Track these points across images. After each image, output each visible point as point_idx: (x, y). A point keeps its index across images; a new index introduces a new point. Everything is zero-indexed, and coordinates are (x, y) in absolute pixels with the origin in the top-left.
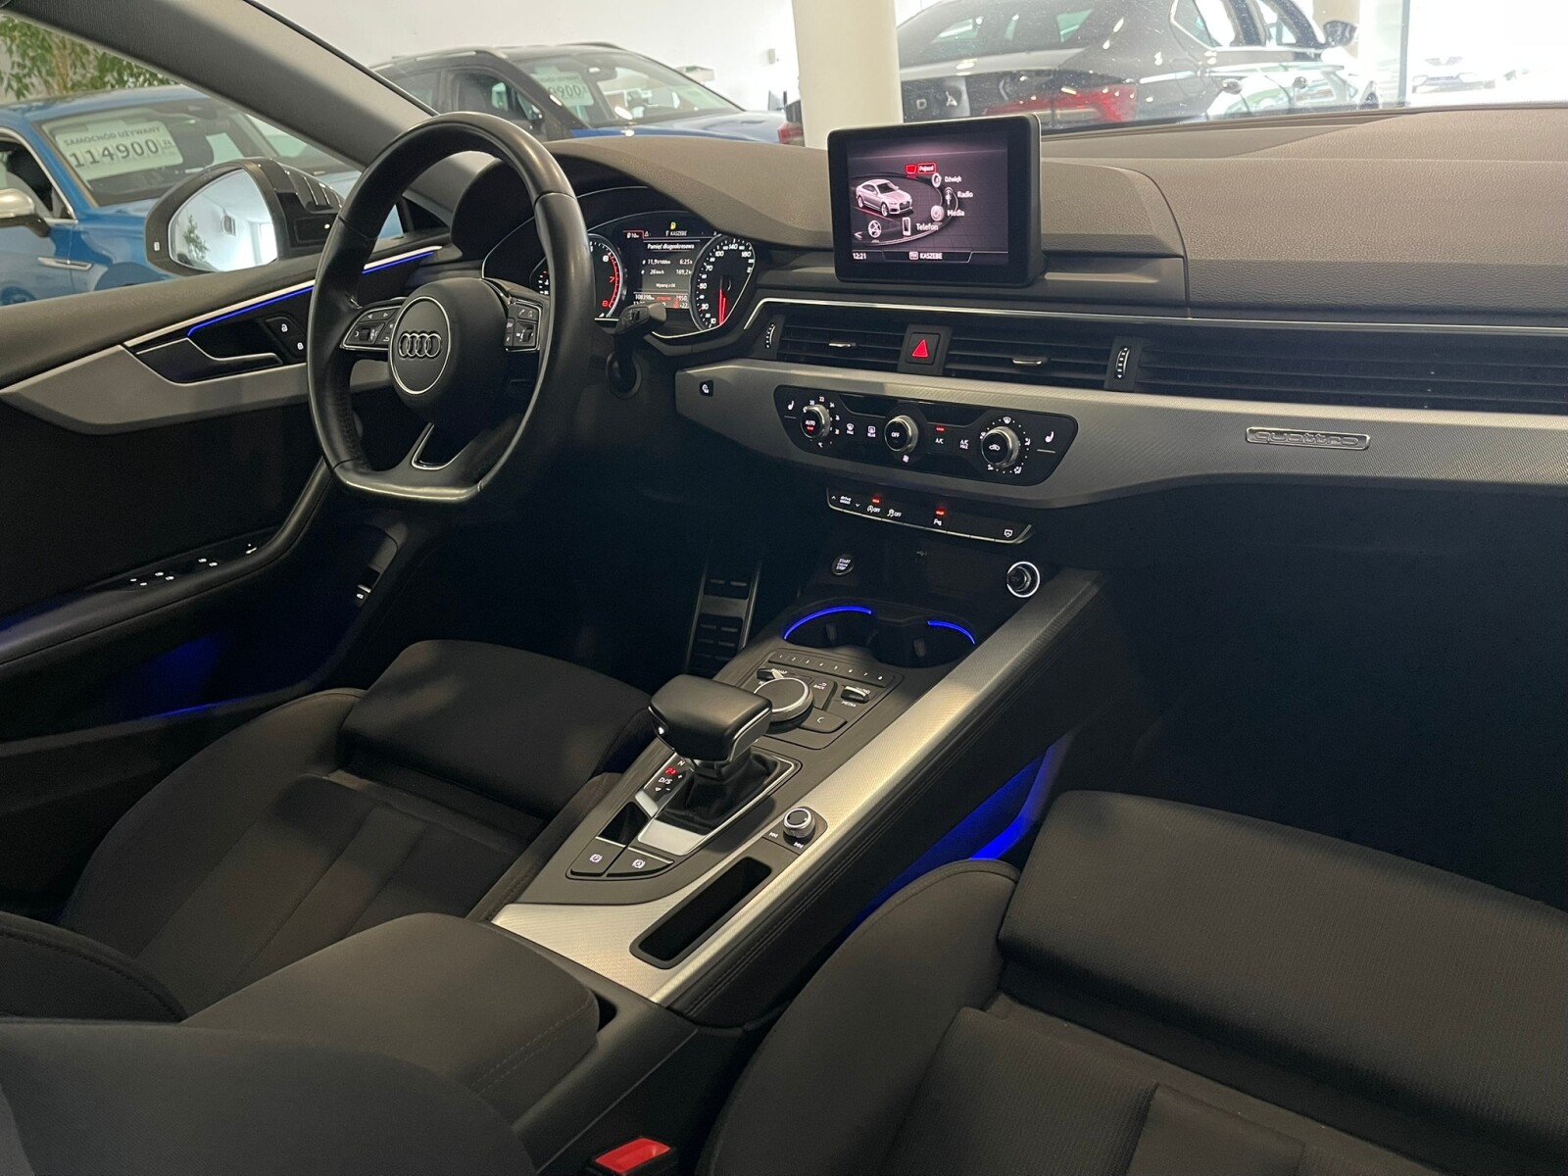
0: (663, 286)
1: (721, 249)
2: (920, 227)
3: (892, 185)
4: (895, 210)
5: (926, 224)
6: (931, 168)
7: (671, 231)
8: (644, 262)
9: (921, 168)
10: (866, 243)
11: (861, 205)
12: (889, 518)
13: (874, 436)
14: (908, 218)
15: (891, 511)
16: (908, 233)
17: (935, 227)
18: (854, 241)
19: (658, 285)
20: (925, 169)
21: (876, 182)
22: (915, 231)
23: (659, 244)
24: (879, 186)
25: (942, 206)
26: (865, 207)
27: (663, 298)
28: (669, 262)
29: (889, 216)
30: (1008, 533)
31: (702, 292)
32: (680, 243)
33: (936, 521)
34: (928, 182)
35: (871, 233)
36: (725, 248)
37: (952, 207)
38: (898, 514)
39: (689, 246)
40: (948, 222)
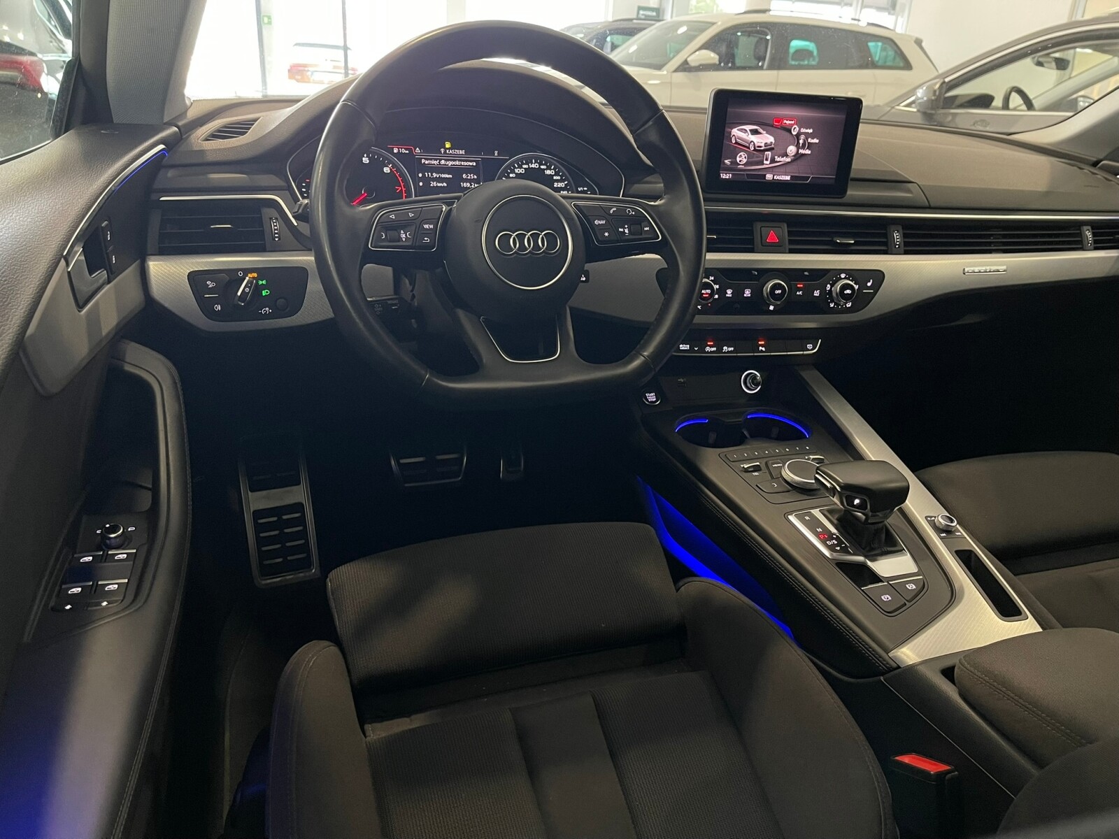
1: (520, 167)
2: (777, 159)
3: (761, 130)
4: (761, 147)
5: (783, 157)
6: (793, 122)
7: (446, 149)
9: (785, 121)
10: (733, 168)
11: (734, 142)
12: (725, 353)
13: (750, 295)
14: (770, 153)
15: (725, 348)
16: (768, 162)
17: (788, 160)
18: (722, 166)
20: (788, 122)
21: (748, 127)
22: (773, 161)
23: (436, 160)
24: (751, 130)
25: (796, 146)
26: (736, 143)
28: (451, 176)
29: (755, 150)
30: (810, 346)
32: (459, 160)
33: (760, 348)
34: (790, 131)
35: (738, 161)
36: (524, 166)
37: (803, 147)
38: (732, 349)
39: (471, 164)
40: (798, 157)
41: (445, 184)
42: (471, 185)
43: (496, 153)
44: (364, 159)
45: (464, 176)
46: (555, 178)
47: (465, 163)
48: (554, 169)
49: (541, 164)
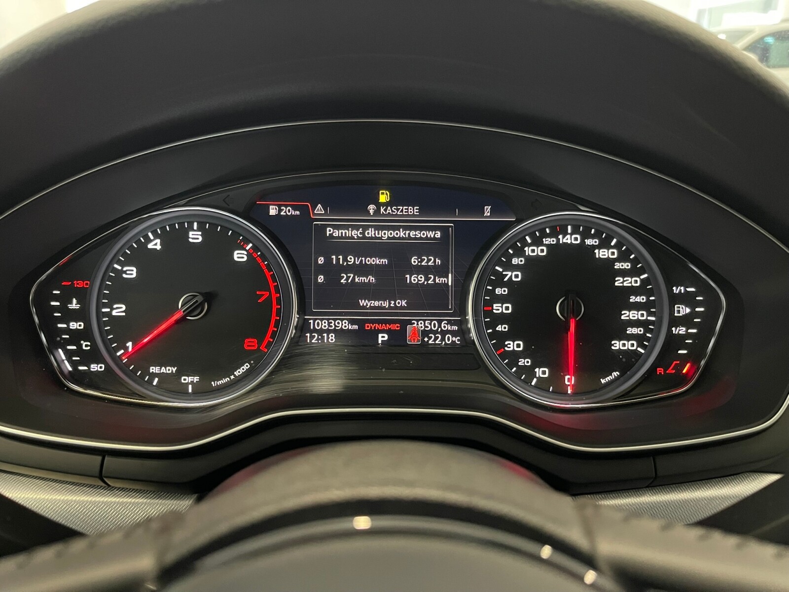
0: (377, 303)
1: (537, 242)
7: (379, 205)
8: (321, 260)
19: (362, 303)
23: (357, 228)
27: (384, 327)
28: (385, 261)
31: (502, 318)
32: (405, 228)
36: (547, 241)
39: (431, 234)
41: (372, 279)
42: (427, 279)
43: (487, 210)
44: (191, 234)
45: (414, 261)
46: (618, 266)
47: (418, 234)
48: (618, 246)
49: (586, 235)
